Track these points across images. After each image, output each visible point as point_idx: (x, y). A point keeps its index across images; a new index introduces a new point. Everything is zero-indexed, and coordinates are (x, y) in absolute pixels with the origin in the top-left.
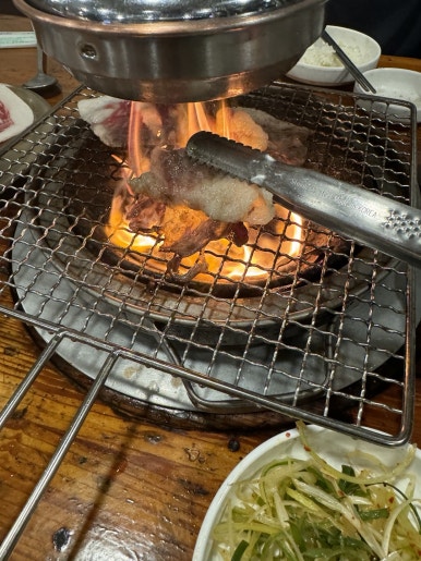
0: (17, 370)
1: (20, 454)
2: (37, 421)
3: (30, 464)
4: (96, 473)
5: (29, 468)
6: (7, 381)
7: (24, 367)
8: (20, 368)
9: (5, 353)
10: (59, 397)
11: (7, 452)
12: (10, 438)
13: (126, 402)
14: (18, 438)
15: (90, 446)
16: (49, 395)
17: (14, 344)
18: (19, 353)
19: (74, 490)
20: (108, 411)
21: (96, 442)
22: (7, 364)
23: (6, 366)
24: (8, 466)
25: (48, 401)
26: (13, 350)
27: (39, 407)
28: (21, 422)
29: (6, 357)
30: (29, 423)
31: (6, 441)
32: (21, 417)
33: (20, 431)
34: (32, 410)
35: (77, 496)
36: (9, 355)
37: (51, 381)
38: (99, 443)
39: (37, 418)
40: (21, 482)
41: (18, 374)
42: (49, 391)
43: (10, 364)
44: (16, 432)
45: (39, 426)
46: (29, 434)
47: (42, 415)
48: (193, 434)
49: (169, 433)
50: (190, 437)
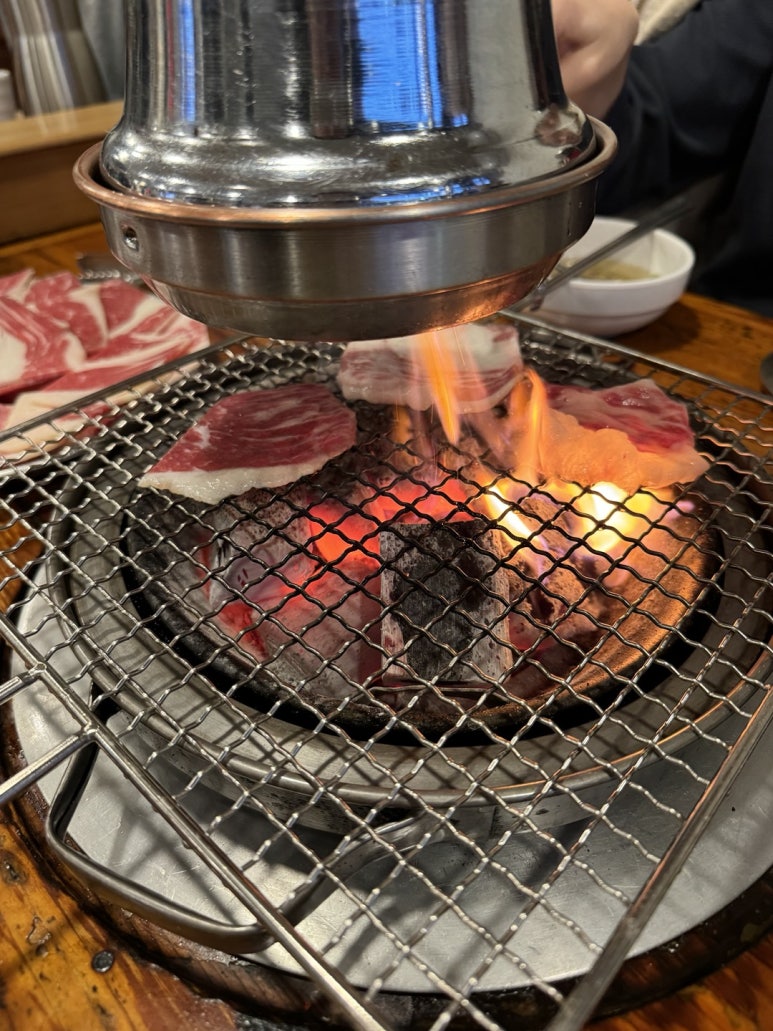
48: (66, 902)
49: (37, 879)
50: (58, 905)
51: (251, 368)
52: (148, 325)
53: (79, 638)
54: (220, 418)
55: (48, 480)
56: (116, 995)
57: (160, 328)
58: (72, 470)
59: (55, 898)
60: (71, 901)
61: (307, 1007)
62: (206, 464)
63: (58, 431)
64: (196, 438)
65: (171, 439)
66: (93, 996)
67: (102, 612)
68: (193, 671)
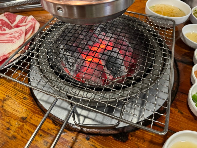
0: (26, 104)
1: (23, 130)
2: (30, 121)
3: (25, 134)
4: (44, 140)
5: (25, 135)
6: (23, 107)
7: (28, 104)
8: (27, 104)
9: (23, 99)
10: (37, 115)
11: (19, 129)
12: (21, 125)
13: (57, 119)
14: (23, 125)
15: (44, 131)
16: (34, 114)
17: (26, 96)
18: (27, 99)
19: (37, 143)
20: (51, 122)
21: (46, 130)
22: (23, 102)
23: (23, 103)
24: (19, 133)
25: (34, 116)
26: (26, 98)
27: (30, 117)
28: (25, 121)
29: (24, 100)
30: (27, 121)
31: (20, 126)
32: (25, 119)
33: (24, 123)
34: (29, 118)
35: (38, 146)
36: (24, 99)
37: (35, 110)
38: (46, 131)
39: (30, 120)
40: (22, 139)
41: (26, 106)
42: (34, 112)
43: (24, 102)
44: (23, 124)
45: (30, 123)
46: (26, 125)
47: (31, 120)
48: (76, 133)
49: (68, 131)
50: (75, 134)
52: (21, 21)
56: (93, 142)
57: (24, 22)
59: (73, 133)
60: (76, 132)
61: (121, 131)
66: (89, 144)
68: (86, 88)
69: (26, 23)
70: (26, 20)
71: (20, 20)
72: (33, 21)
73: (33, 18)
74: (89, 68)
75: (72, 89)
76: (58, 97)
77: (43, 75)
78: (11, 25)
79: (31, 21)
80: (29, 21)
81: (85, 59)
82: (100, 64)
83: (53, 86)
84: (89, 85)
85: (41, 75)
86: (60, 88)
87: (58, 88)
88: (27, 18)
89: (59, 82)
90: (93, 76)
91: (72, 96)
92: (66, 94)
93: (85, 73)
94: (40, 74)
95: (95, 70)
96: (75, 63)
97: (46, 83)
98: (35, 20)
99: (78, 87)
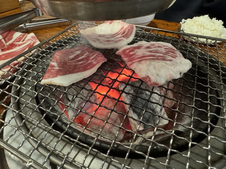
51: (59, 45)
52: (19, 39)
53: (40, 145)
54: (58, 59)
55: (7, 88)
57: (22, 40)
58: (14, 83)
62: (61, 74)
63: (4, 72)
64: (54, 66)
65: (44, 68)
67: (46, 133)
68: (90, 148)
69: (23, 42)
70: (25, 38)
71: (17, 38)
72: (33, 40)
73: (33, 36)
74: (100, 106)
75: (64, 146)
76: (30, 162)
77: (18, 113)
78: (4, 44)
79: (31, 40)
80: (29, 40)
81: (95, 90)
82: (122, 101)
83: (29, 137)
84: (98, 140)
85: (14, 113)
86: (39, 142)
87: (37, 142)
88: (26, 36)
89: (43, 129)
90: (107, 122)
91: (60, 163)
92: (49, 158)
93: (92, 117)
94: (13, 111)
95: (112, 111)
96: (76, 97)
97: (18, 130)
98: (36, 38)
99: (75, 143)
